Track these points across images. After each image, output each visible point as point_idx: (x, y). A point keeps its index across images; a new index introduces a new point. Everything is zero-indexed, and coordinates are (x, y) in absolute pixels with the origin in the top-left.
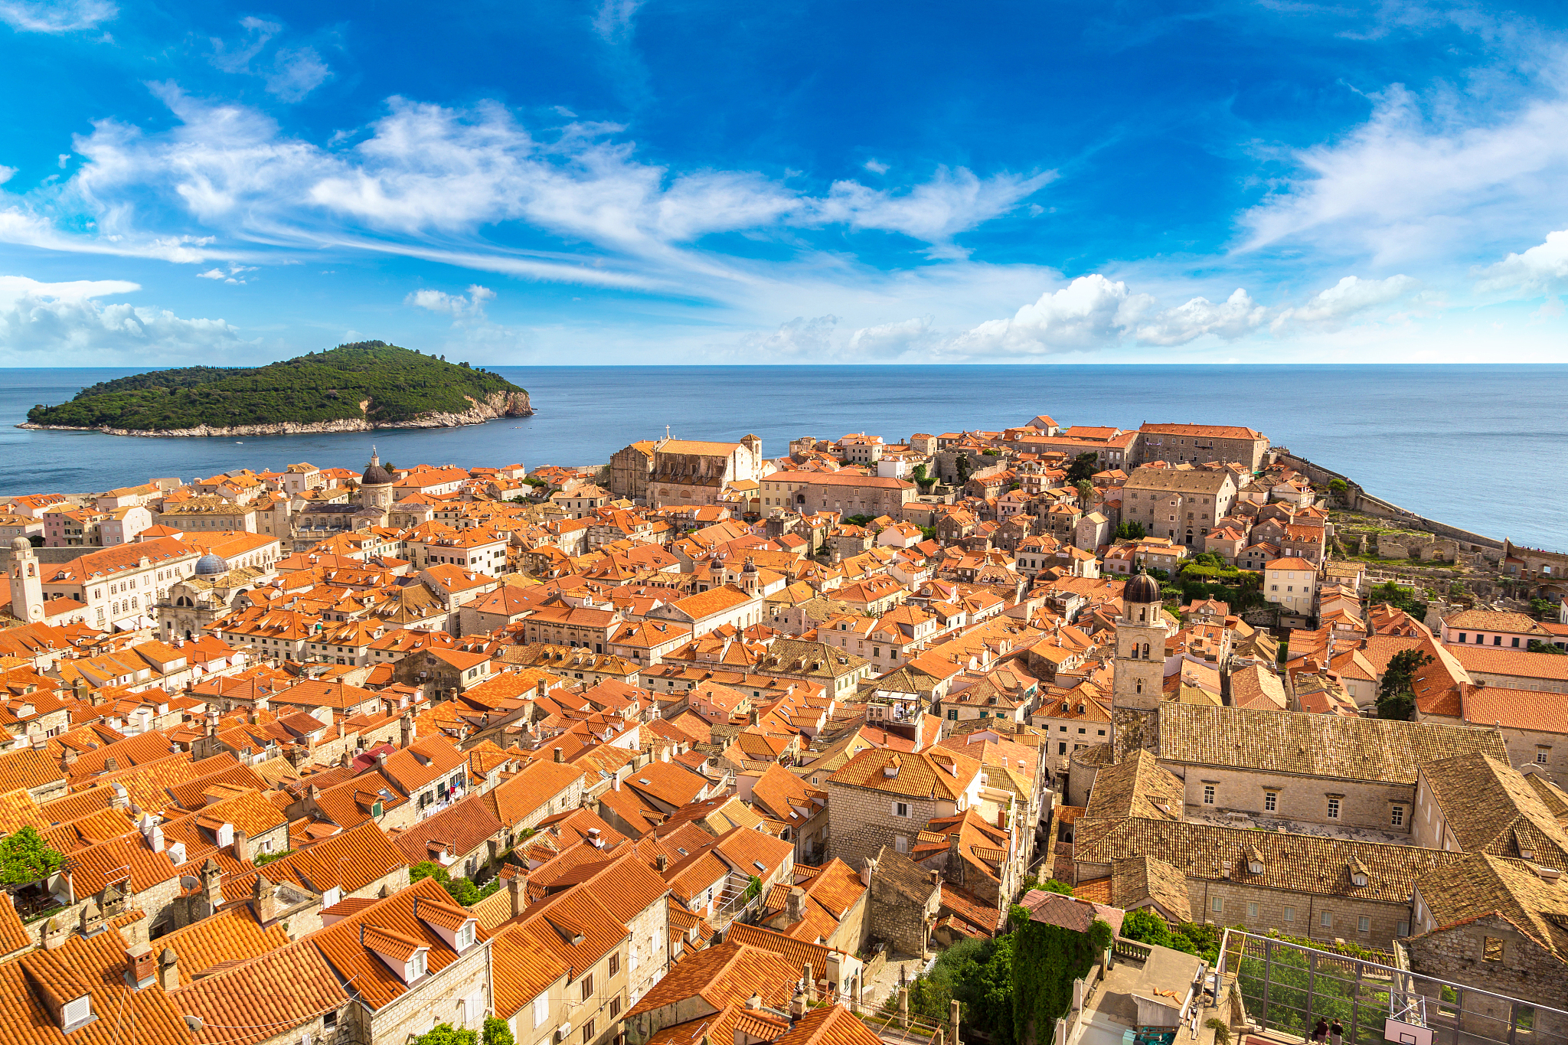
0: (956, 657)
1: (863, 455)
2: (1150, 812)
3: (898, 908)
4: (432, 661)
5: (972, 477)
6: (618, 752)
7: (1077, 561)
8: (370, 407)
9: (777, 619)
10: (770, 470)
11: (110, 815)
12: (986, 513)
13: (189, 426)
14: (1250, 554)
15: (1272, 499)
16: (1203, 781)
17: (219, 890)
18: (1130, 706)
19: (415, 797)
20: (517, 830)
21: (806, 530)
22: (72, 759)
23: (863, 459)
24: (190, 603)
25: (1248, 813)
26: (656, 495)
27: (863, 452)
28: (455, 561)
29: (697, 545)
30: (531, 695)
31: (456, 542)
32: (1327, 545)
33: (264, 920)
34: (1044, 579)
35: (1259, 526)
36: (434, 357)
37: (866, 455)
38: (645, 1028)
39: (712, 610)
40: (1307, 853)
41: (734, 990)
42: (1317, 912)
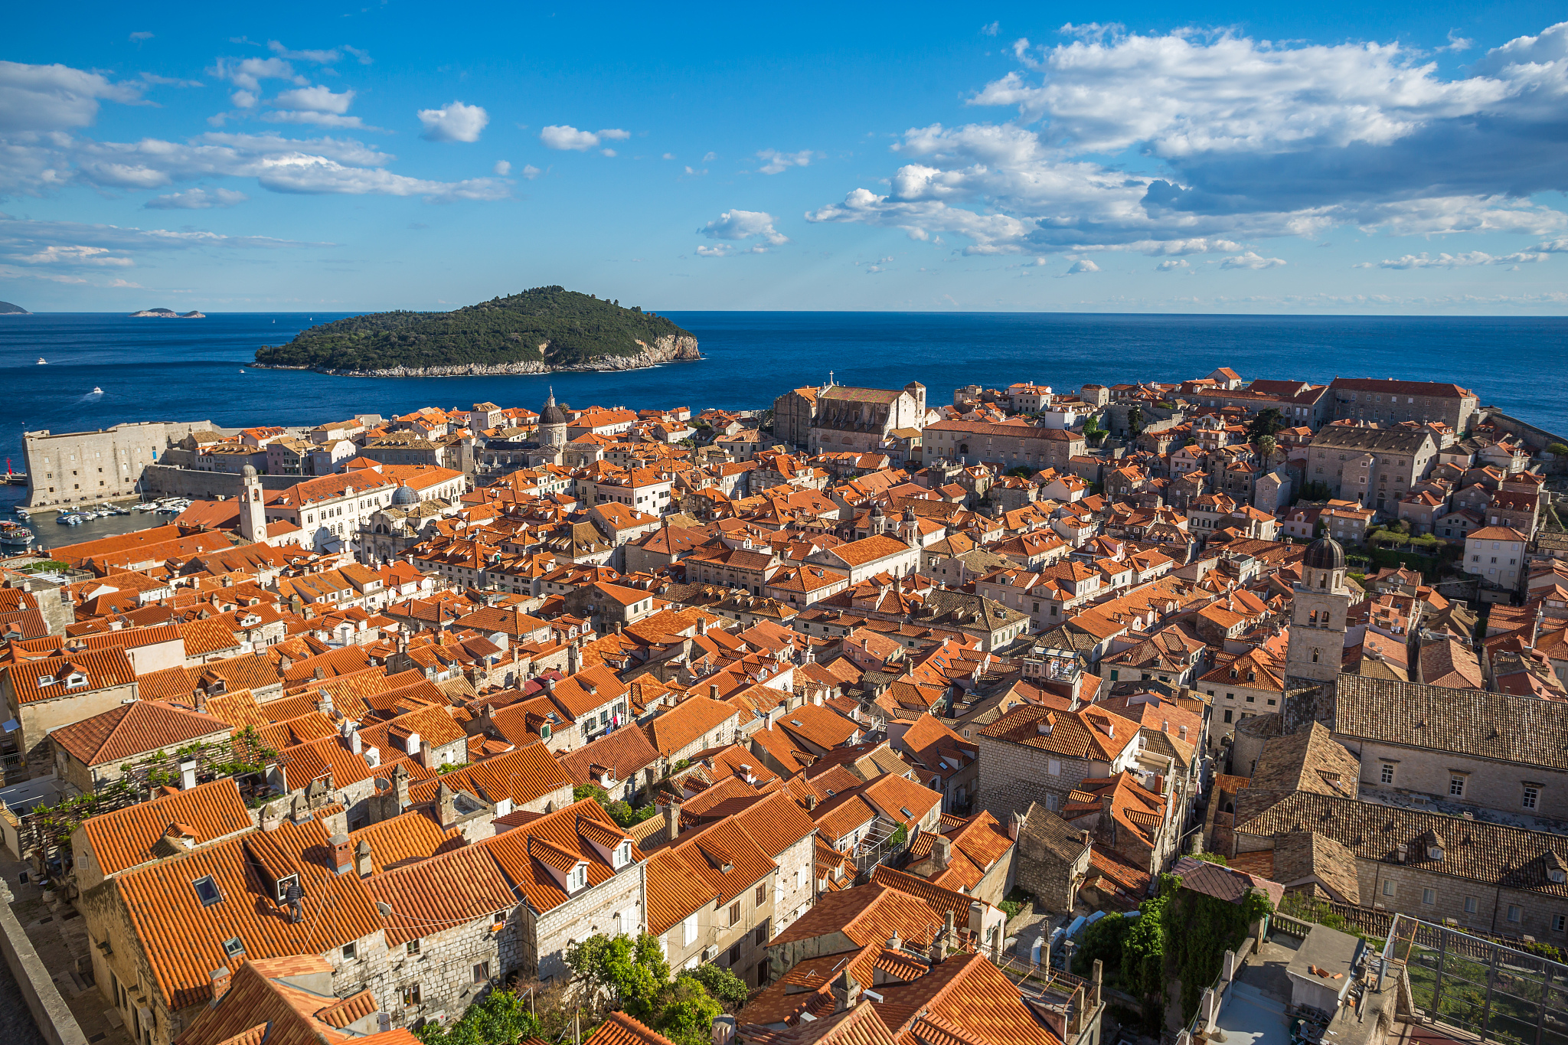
0: (1119, 616)
1: (1030, 405)
2: (1320, 787)
3: (1045, 864)
4: (599, 595)
5: (1145, 431)
6: (772, 693)
7: (1254, 522)
8: (548, 350)
9: (935, 569)
10: (934, 418)
11: (317, 718)
12: (1158, 469)
13: (388, 367)
14: (1450, 522)
15: (1478, 463)
16: (1382, 759)
17: (407, 793)
18: (1305, 676)
19: (580, 721)
20: (674, 760)
21: (968, 481)
22: (287, 666)
23: (1030, 409)
24: (387, 531)
25: (1430, 795)
26: (818, 440)
27: (1030, 402)
28: (623, 499)
29: (857, 491)
30: (690, 632)
31: (624, 481)
32: (1541, 515)
33: (445, 823)
34: (1217, 540)
35: (1462, 492)
36: (608, 301)
37: (1034, 405)
38: (789, 957)
39: (869, 558)
40: (1495, 842)
41: (876, 929)
42: (1504, 906)
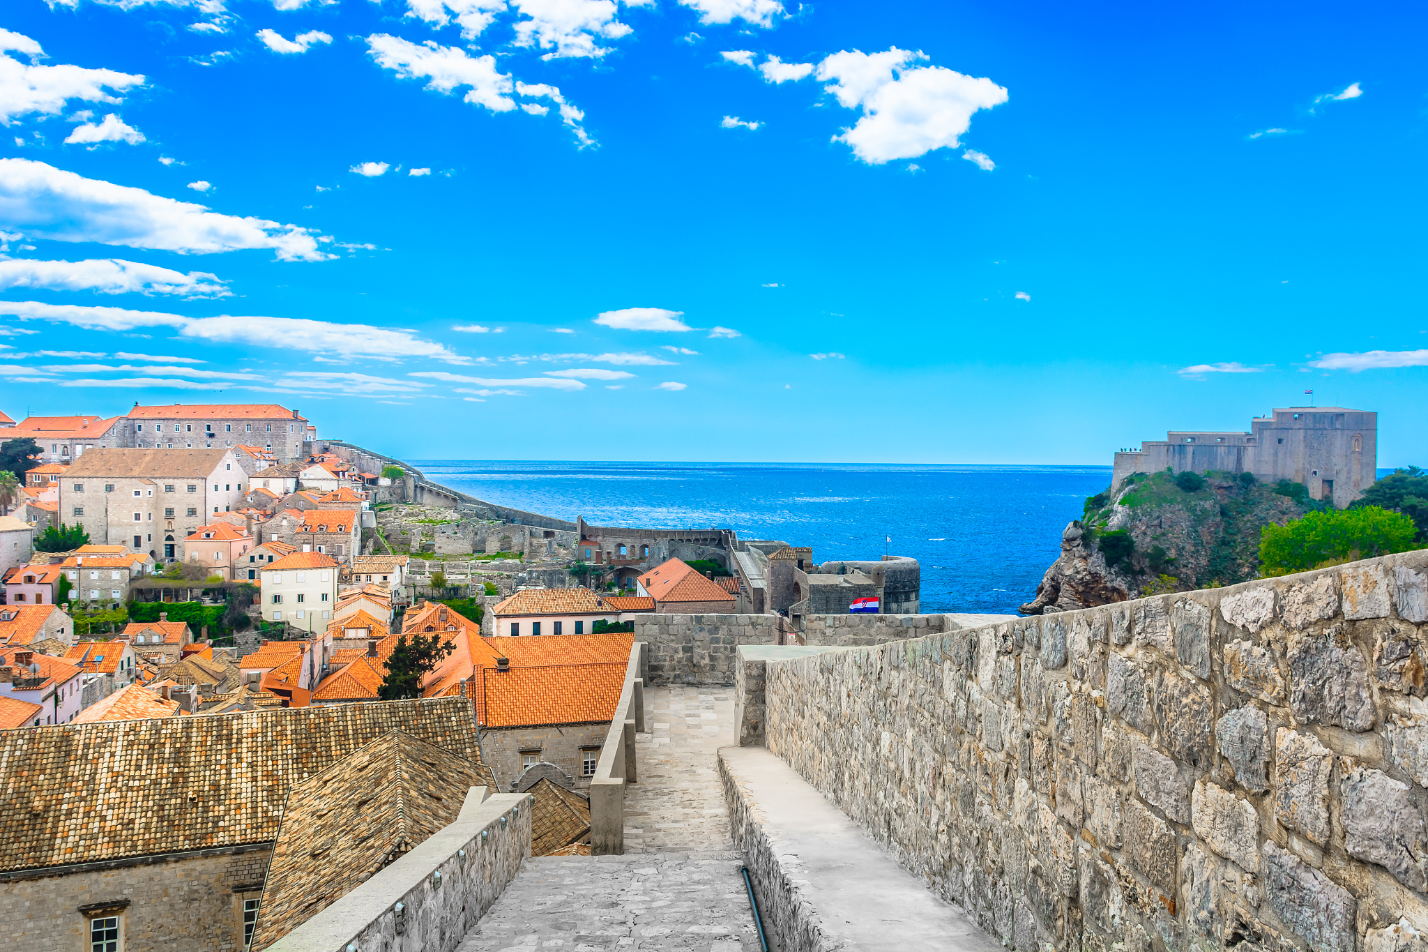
14: (252, 559)
15: (299, 489)
32: (363, 540)
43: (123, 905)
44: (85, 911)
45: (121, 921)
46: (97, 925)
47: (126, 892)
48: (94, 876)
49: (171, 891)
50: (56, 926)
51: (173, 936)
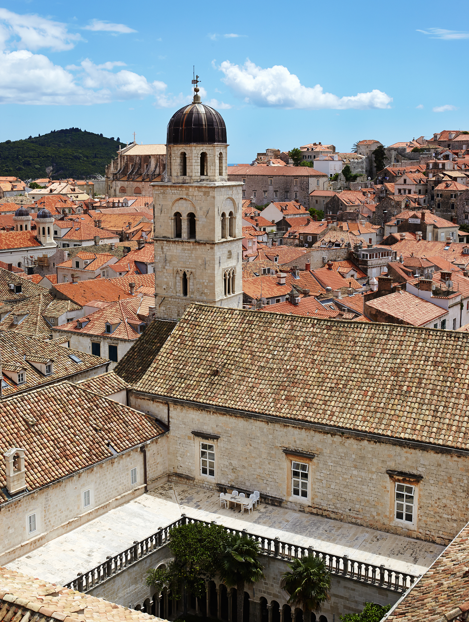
16: (197, 434)
26: (117, 192)
27: (312, 157)
36: (113, 138)
43: (418, 478)
44: (391, 473)
45: (416, 490)
46: (400, 488)
47: (420, 469)
48: (398, 449)
49: (454, 479)
50: (371, 479)
51: (454, 517)
